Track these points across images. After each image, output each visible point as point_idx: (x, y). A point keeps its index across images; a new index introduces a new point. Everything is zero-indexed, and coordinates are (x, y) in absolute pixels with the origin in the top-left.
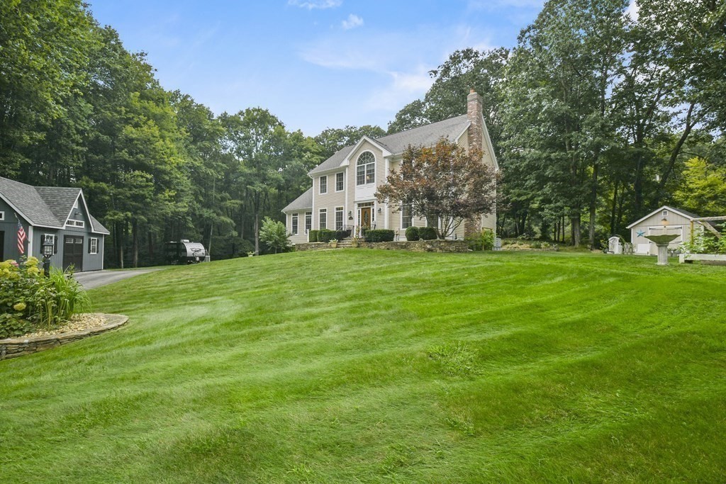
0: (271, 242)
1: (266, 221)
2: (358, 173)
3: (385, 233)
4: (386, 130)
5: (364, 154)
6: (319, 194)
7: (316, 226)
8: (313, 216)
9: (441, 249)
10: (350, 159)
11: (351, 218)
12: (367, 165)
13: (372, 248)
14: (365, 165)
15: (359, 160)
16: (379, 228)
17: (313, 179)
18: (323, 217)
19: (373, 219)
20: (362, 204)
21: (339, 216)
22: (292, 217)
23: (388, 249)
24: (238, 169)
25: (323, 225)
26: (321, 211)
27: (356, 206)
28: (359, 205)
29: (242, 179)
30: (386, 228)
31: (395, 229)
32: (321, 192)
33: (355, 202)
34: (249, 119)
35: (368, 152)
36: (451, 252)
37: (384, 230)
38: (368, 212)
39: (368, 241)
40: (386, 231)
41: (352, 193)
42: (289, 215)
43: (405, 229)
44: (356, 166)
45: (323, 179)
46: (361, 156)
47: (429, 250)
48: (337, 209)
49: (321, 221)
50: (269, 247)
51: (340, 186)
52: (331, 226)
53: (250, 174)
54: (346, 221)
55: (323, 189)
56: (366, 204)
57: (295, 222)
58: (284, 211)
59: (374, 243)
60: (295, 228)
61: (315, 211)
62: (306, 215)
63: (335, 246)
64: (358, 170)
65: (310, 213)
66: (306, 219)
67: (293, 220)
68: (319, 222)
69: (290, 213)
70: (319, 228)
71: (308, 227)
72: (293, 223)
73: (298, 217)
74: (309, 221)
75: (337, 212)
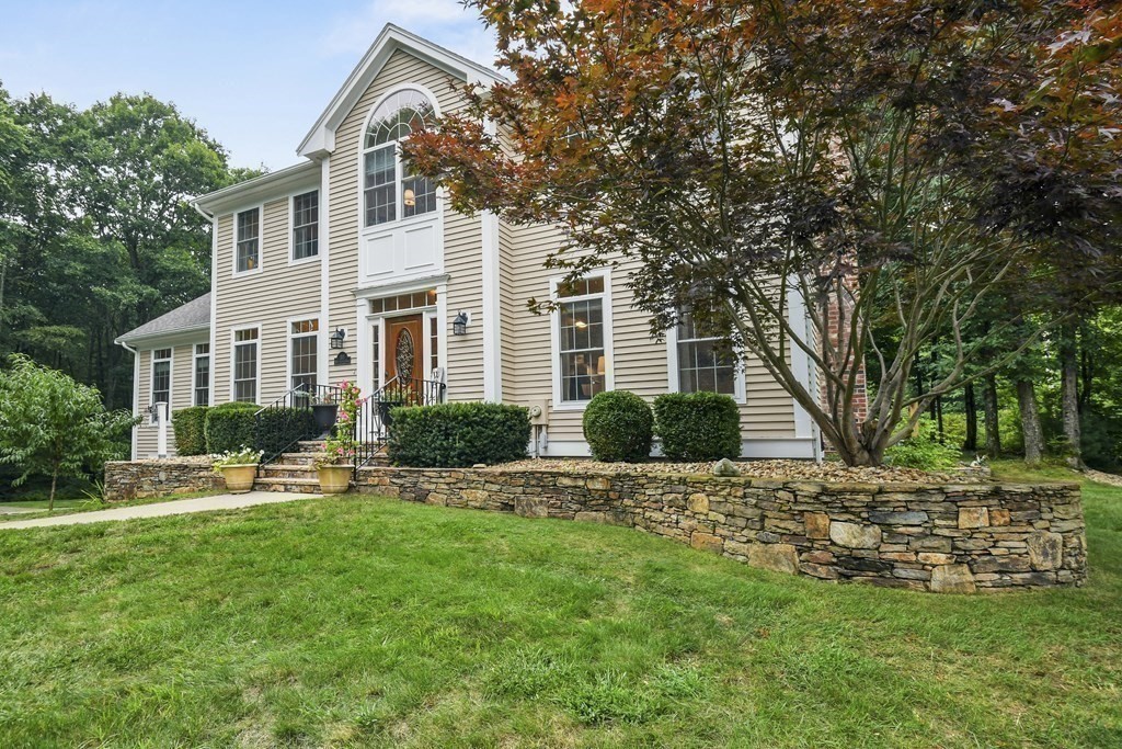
0: (20, 454)
2: (369, 179)
3: (485, 423)
6: (235, 274)
7: (222, 394)
8: (212, 354)
9: (960, 557)
10: (340, 128)
11: (343, 359)
13: (422, 498)
14: (398, 142)
16: (459, 397)
17: (214, 219)
18: (245, 358)
19: (435, 363)
20: (390, 303)
21: (305, 352)
22: (153, 360)
23: (507, 507)
25: (246, 388)
26: (242, 335)
27: (364, 310)
28: (377, 305)
30: (492, 395)
31: (532, 403)
32: (242, 266)
33: (356, 293)
37: (479, 408)
38: (410, 334)
39: (404, 461)
40: (492, 409)
41: (347, 259)
42: (144, 354)
43: (583, 405)
44: (362, 150)
45: (249, 221)
47: (851, 564)
48: (296, 326)
49: (238, 375)
50: (20, 471)
51: (307, 243)
52: (275, 391)
54: (325, 373)
55: (248, 254)
56: (405, 301)
57: (162, 381)
58: (122, 341)
59: (429, 472)
60: (162, 396)
61: (223, 338)
62: (195, 355)
63: (244, 479)
64: (368, 165)
65: (206, 348)
66: (198, 370)
67: (156, 374)
68: (232, 379)
69: (143, 346)
70: (232, 399)
71: (202, 396)
72: (156, 381)
73: (171, 360)
74: (203, 377)
75: (295, 341)
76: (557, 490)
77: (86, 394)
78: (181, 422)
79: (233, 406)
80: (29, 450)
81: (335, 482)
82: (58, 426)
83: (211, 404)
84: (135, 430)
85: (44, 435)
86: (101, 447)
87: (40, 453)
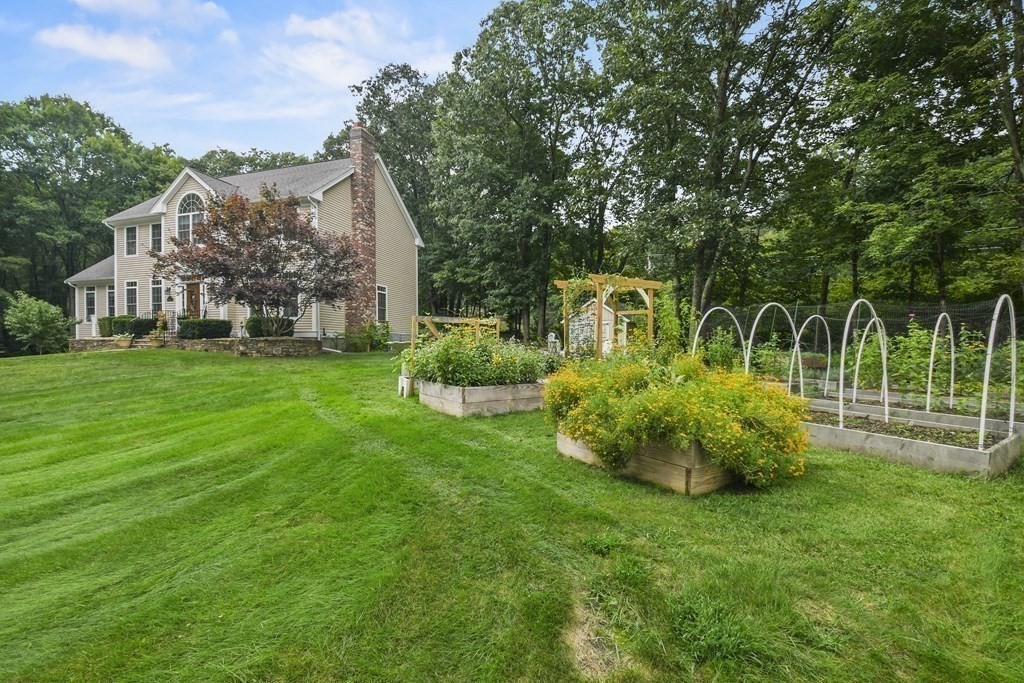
0: (25, 337)
1: (16, 298)
2: (180, 226)
4: (311, 158)
5: (188, 196)
6: (126, 256)
7: (121, 310)
8: (116, 290)
10: (168, 202)
11: (171, 299)
12: (194, 216)
13: (184, 348)
14: (191, 214)
15: (182, 205)
16: (211, 316)
17: (115, 230)
18: (132, 295)
19: (203, 303)
20: (187, 277)
21: (157, 294)
22: (85, 292)
23: (206, 350)
24: (16, 201)
25: (132, 308)
26: (129, 284)
27: (178, 279)
28: (183, 278)
29: (24, 220)
32: (129, 253)
34: (45, 115)
35: (194, 195)
36: (274, 356)
37: (217, 321)
38: (195, 290)
39: (182, 338)
42: (81, 288)
44: (177, 215)
45: (131, 232)
46: (184, 200)
47: (243, 354)
48: (153, 282)
49: (128, 302)
50: (25, 344)
51: (158, 246)
52: (144, 310)
53: (44, 211)
54: (164, 304)
55: (132, 249)
56: (194, 277)
57: (91, 302)
58: (69, 281)
59: (186, 341)
60: (91, 311)
61: (120, 284)
62: (107, 291)
63: (126, 344)
64: (180, 221)
65: (113, 288)
66: (109, 297)
67: (87, 298)
68: (126, 304)
69: (81, 285)
70: (126, 314)
71: (112, 310)
72: (87, 302)
73: (95, 292)
74: (112, 301)
75: (153, 288)
76: (219, 345)
77: (54, 310)
78: (101, 322)
79: (125, 317)
80: (30, 335)
81: (155, 344)
82: (43, 325)
83: (116, 315)
84: (77, 325)
85: (37, 328)
86: (63, 334)
87: (35, 336)
